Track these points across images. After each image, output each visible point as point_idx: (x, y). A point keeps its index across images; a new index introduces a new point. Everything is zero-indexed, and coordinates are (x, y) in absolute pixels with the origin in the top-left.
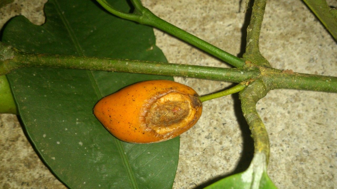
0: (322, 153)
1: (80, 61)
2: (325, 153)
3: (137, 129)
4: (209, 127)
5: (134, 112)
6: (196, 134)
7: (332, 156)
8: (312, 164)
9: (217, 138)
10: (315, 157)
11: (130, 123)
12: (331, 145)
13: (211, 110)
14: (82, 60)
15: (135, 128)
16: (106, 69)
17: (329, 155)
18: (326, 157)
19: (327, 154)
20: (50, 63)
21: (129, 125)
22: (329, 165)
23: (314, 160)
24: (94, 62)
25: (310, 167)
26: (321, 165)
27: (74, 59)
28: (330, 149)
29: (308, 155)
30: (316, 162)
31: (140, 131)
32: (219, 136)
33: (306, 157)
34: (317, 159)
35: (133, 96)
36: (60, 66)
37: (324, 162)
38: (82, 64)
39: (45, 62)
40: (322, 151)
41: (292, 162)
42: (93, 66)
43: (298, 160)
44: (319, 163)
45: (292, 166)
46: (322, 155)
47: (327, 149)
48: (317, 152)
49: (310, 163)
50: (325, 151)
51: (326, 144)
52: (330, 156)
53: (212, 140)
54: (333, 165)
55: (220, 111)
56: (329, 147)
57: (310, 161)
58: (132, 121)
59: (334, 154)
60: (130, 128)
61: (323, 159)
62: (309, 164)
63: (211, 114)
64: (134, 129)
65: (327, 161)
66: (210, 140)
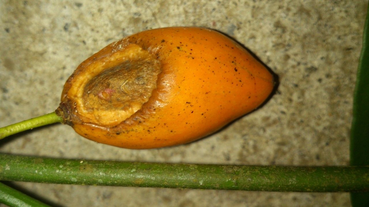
0: (98, 32)
1: (297, 184)
2: (90, 33)
3: (177, 49)
4: (307, 88)
5: (184, 80)
6: (334, 77)
7: (76, 25)
8: (117, 12)
9: (293, 67)
10: (110, 26)
11: (190, 58)
12: (77, 46)
13: (299, 119)
14: (292, 185)
15: (181, 49)
16: (244, 169)
17: (82, 28)
18: (90, 25)
19: (88, 30)
20: (354, 176)
21: (193, 55)
22: (83, 9)
23: (112, 20)
24: (268, 183)
25: (122, 7)
26: (100, 10)
27: (309, 186)
28: (81, 39)
29: (124, 29)
30: (108, 16)
31: (170, 45)
32: (291, 71)
33: (128, 27)
34: (107, 22)
35: (192, 112)
36: (335, 172)
37: (93, 15)
38: (291, 177)
39: (365, 177)
40: (97, 36)
41: (156, 19)
42: (270, 175)
43: (143, 22)
44: (104, 13)
45: (156, 11)
46: (96, 29)
47: (86, 40)
48: (106, 35)
49: (121, 15)
50: (91, 37)
51: (87, 49)
52: (80, 26)
53: (306, 64)
54: (76, 7)
55: (283, 116)
56: (82, 44)
57: (121, 19)
58: (186, 62)
59: (74, 29)
60: (191, 50)
61: (95, 21)
62: (123, 12)
63: (300, 111)
64: (183, 48)
65: (88, 17)
66: (309, 65)
